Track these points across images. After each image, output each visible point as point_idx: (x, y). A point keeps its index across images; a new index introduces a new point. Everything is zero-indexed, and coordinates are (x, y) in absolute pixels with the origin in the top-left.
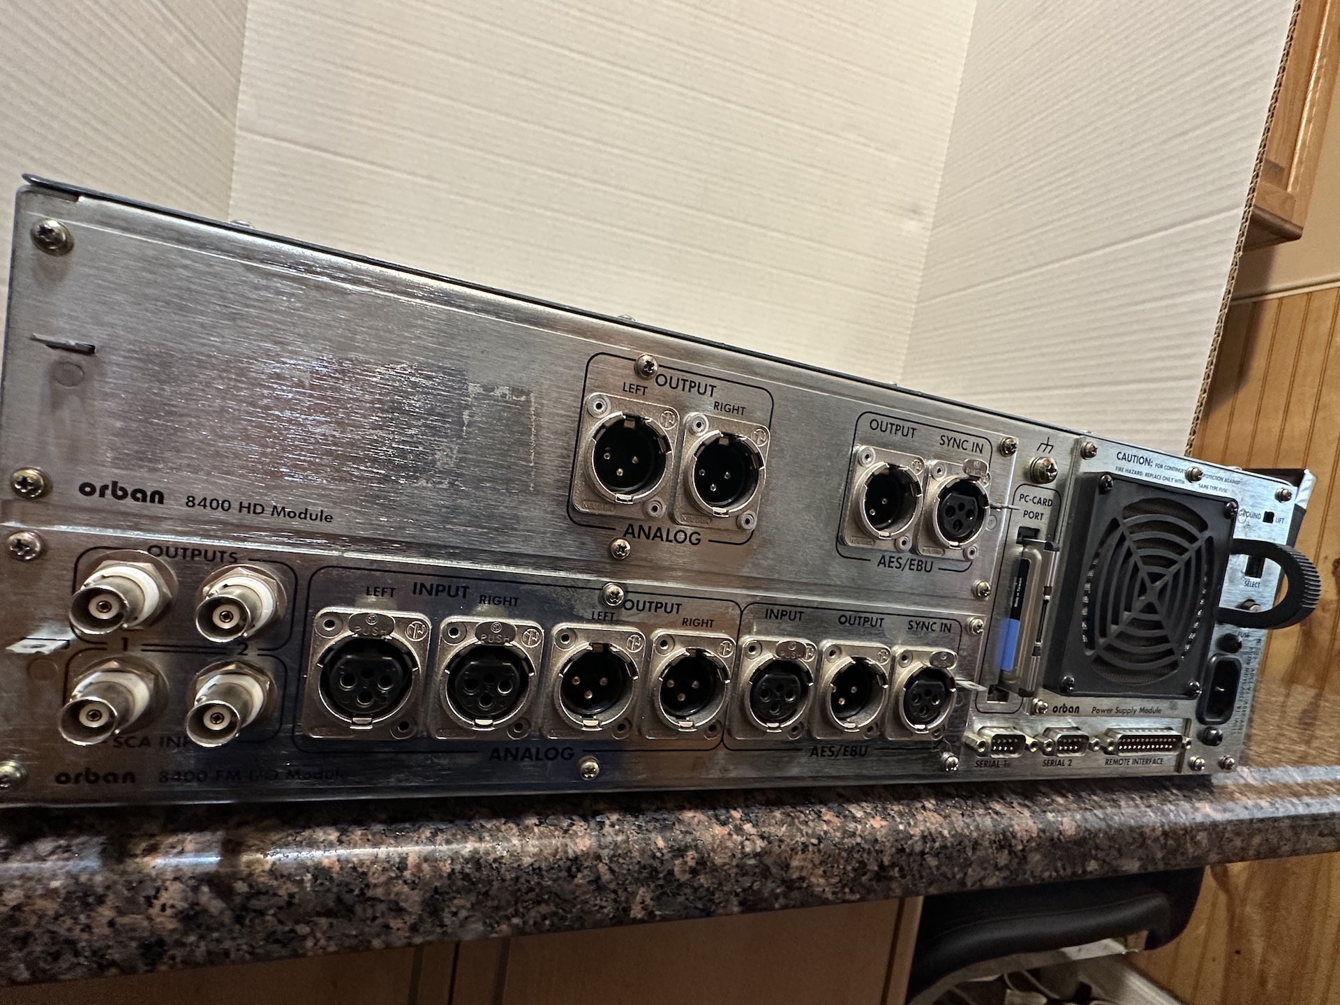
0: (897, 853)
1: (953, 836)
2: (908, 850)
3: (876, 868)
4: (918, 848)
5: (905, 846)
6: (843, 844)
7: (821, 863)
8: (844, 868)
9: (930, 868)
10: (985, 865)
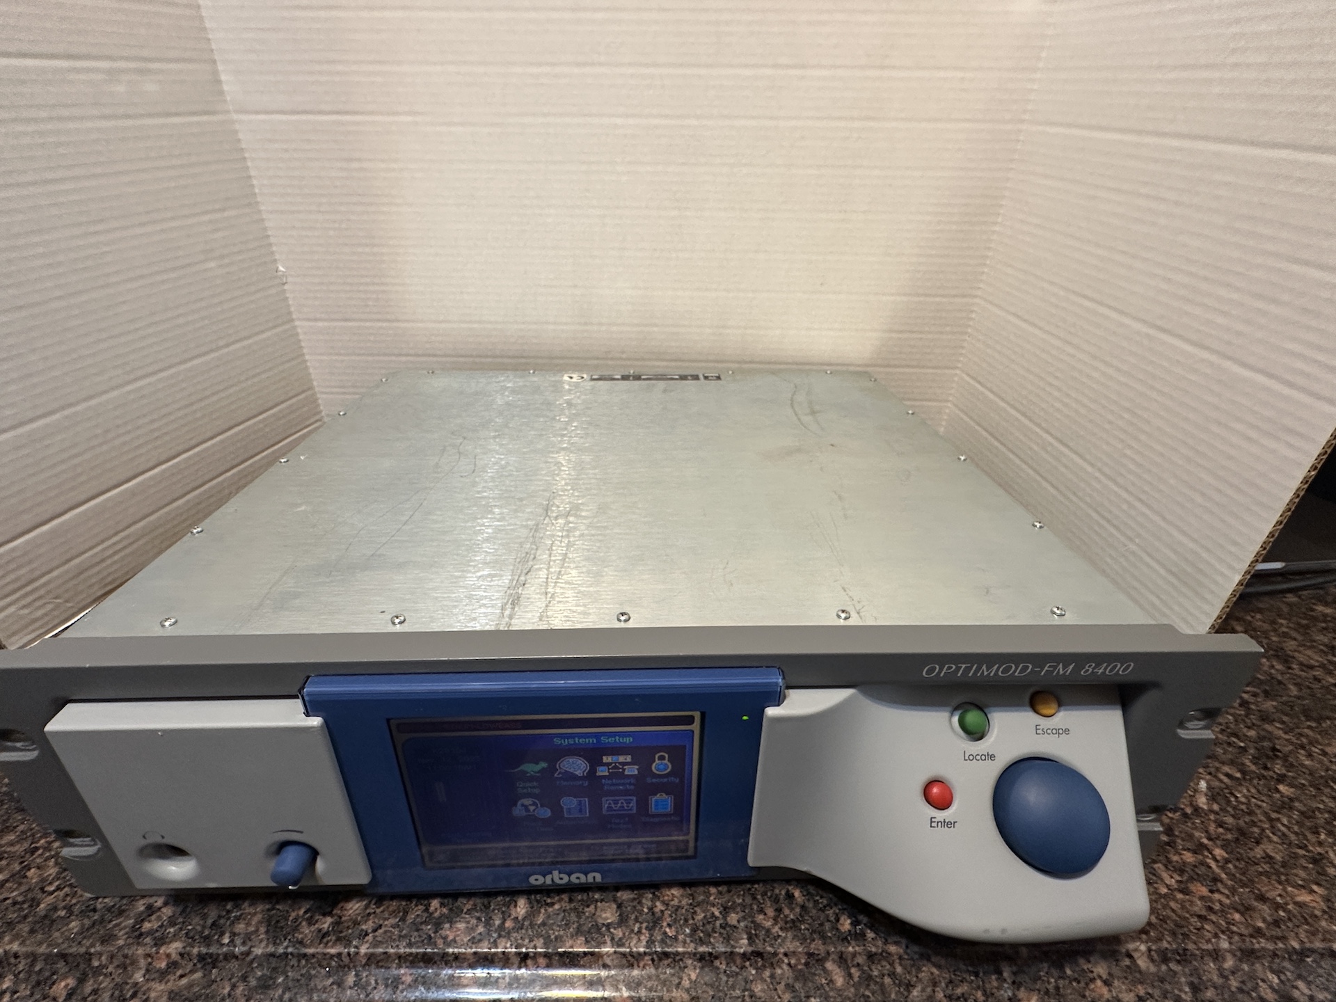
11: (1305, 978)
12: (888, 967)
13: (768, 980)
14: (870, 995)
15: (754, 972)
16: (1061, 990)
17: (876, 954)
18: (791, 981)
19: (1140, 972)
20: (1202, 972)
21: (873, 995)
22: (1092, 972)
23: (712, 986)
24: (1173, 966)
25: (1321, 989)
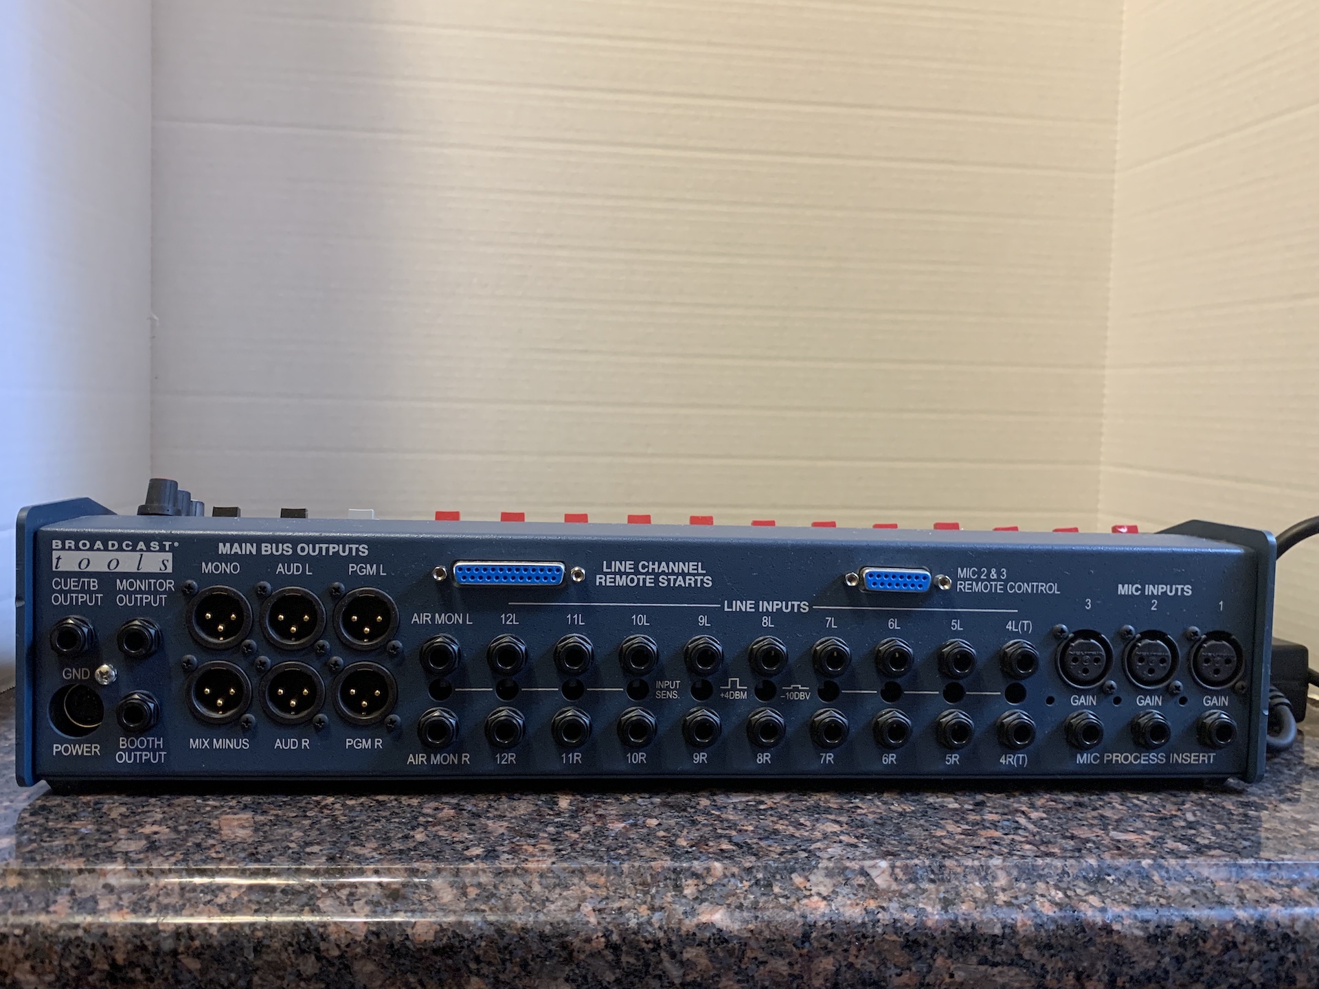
0: (135, 951)
1: (224, 935)
2: (150, 948)
3: (106, 967)
4: (168, 945)
5: (147, 943)
6: (57, 937)
7: (27, 957)
8: (60, 965)
9: (190, 972)
10: (281, 973)
11: (1100, 893)
12: (522, 886)
13: (344, 897)
14: (487, 909)
15: (325, 891)
16: (761, 905)
17: (507, 871)
18: (375, 899)
19: (877, 890)
20: (961, 889)
21: (491, 909)
22: (811, 890)
23: (258, 903)
24: (926, 885)
25: (1118, 902)
